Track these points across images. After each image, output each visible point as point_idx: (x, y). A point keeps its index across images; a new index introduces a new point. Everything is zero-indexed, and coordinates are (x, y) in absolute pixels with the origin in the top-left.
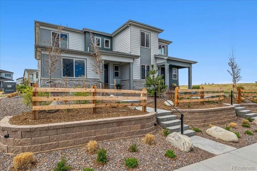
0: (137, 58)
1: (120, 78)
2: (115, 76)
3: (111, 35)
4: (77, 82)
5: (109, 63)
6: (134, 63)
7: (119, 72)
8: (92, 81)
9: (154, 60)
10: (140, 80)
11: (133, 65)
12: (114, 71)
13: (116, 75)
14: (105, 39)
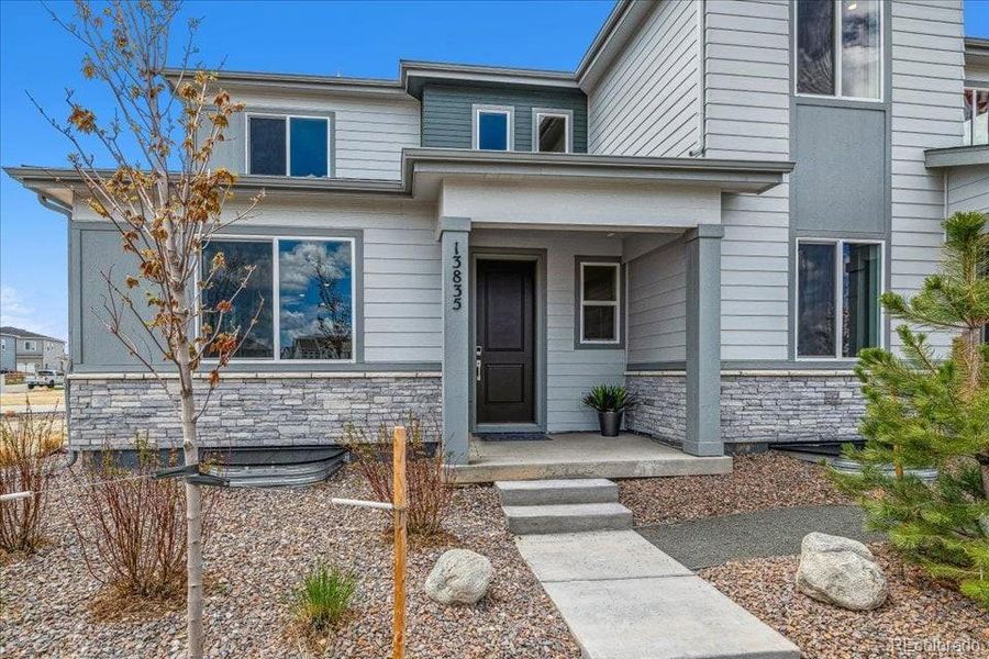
0: (759, 191)
1: (621, 346)
2: (587, 337)
3: (577, 81)
4: (295, 391)
5: (546, 250)
6: (729, 233)
7: (617, 303)
8: (397, 379)
9: (928, 197)
10: (790, 363)
11: (725, 247)
12: (583, 303)
13: (597, 325)
14: (539, 114)
